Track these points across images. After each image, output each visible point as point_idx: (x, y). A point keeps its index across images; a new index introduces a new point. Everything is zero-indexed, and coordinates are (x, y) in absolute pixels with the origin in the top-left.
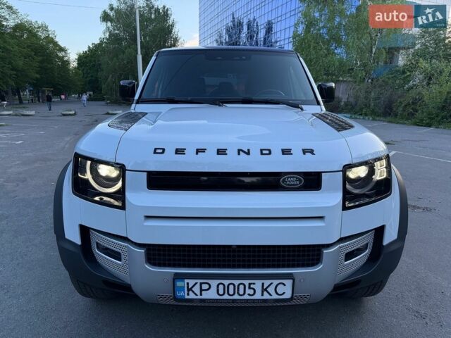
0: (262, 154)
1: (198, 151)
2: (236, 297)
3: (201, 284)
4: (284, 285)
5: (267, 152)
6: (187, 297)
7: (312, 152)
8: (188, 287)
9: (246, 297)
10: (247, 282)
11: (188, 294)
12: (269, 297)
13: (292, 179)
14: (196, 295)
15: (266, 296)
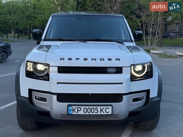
0: (101, 60)
1: (77, 59)
2: (91, 113)
3: (78, 108)
4: (109, 109)
5: (103, 59)
6: (72, 113)
7: (119, 60)
8: (73, 109)
9: (95, 113)
10: (95, 107)
11: (73, 112)
12: (103, 114)
13: (112, 70)
14: (76, 113)
15: (102, 113)
